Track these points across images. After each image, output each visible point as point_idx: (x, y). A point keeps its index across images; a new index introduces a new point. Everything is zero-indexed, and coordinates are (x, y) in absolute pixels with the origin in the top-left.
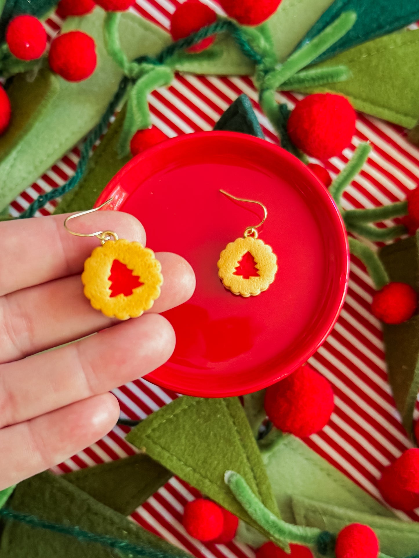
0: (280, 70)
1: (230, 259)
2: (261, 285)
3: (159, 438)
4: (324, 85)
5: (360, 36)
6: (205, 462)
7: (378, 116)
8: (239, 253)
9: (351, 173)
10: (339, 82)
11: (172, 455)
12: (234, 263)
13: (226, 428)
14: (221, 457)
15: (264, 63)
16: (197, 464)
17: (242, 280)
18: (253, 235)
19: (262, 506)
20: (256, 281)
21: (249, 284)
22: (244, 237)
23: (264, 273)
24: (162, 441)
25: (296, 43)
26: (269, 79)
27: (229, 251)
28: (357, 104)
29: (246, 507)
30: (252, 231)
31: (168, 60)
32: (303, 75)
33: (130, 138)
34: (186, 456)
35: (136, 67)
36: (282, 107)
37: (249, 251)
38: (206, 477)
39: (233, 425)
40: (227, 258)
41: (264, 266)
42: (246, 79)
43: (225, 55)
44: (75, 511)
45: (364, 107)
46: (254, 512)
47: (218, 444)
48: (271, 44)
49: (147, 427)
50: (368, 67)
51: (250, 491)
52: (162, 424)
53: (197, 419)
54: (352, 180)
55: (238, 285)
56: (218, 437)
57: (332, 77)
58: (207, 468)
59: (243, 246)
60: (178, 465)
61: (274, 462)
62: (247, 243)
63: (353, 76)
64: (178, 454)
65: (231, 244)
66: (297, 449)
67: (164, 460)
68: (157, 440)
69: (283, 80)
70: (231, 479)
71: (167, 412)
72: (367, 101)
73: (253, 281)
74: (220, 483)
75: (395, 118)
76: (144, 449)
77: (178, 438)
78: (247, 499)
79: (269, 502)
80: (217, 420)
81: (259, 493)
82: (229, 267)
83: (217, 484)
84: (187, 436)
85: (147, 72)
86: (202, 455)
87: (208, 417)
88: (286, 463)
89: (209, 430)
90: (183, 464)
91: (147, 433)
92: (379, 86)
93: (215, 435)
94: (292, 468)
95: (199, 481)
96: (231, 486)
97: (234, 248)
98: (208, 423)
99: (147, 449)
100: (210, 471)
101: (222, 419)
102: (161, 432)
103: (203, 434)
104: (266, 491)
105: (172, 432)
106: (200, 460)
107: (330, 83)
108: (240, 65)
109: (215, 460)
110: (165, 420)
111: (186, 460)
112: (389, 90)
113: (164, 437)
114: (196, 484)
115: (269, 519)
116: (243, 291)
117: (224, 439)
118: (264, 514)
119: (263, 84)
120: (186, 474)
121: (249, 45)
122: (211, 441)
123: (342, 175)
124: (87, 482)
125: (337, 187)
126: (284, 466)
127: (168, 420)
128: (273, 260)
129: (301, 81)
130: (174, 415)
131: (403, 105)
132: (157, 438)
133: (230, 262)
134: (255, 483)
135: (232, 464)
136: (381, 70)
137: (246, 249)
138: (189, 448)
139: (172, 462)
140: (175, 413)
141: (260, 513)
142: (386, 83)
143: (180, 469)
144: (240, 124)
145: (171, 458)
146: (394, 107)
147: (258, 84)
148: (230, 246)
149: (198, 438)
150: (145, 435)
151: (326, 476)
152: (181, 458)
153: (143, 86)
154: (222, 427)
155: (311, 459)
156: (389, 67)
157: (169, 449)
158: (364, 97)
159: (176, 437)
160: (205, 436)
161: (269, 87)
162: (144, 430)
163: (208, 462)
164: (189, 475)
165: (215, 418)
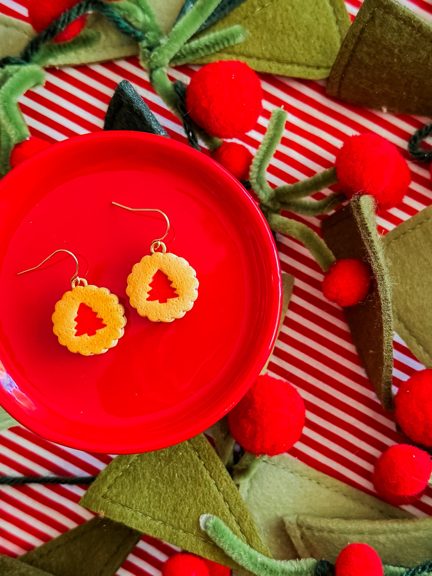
0: (166, 43)
1: (139, 283)
3: (117, 496)
4: (220, 51)
6: (175, 510)
7: (287, 74)
8: (148, 274)
10: (238, 44)
11: (136, 511)
12: (146, 287)
13: (192, 465)
14: (191, 500)
15: (147, 39)
16: (166, 515)
17: (158, 305)
18: (160, 250)
19: (247, 547)
20: (175, 303)
21: (168, 308)
22: (151, 254)
23: (183, 292)
24: (122, 498)
25: (179, 8)
26: (155, 56)
27: (136, 274)
29: (230, 553)
30: (159, 244)
31: (36, 57)
32: (194, 44)
34: (152, 509)
36: (177, 85)
37: (159, 269)
38: (179, 528)
39: (198, 461)
40: (136, 283)
41: (180, 283)
42: (133, 60)
43: (103, 37)
45: (270, 68)
46: (239, 558)
47: (186, 487)
48: (150, 16)
49: (101, 486)
50: (265, 21)
51: (231, 533)
52: (118, 479)
53: (157, 463)
54: (274, 152)
55: (156, 312)
56: (185, 478)
57: (228, 40)
58: (178, 517)
59: (151, 265)
60: (146, 521)
61: (256, 485)
62: (155, 260)
63: (251, 35)
64: (143, 509)
65: (137, 265)
66: (279, 465)
67: (128, 520)
68: (116, 498)
69: (172, 55)
70: (207, 523)
71: (122, 463)
72: (272, 60)
73: (172, 304)
74: (197, 531)
75: (307, 74)
76: (102, 513)
77: (139, 490)
78: (229, 545)
79: (255, 540)
80: (180, 458)
81: (242, 532)
82: (140, 293)
83: (193, 533)
84: (149, 485)
85: (11, 76)
86: (170, 503)
87: (169, 457)
88: (270, 483)
89: (173, 472)
90: (151, 519)
91: (103, 492)
92: (282, 40)
93: (181, 477)
94: (278, 487)
95: (173, 535)
96: (209, 533)
97: (142, 270)
98: (170, 465)
99: (106, 511)
100: (182, 520)
101: (186, 457)
102: (119, 488)
103: (167, 478)
104: (250, 528)
105: (131, 484)
106: (170, 509)
107: (227, 48)
108: (122, 45)
109: (186, 506)
110: (121, 473)
111: (153, 514)
112: (294, 42)
113: (123, 493)
114: (169, 540)
115: (257, 561)
116: (163, 317)
117: (191, 479)
118: (251, 558)
119: (151, 64)
120: (156, 530)
121: (126, 21)
122: (177, 485)
123: (261, 150)
124: (52, 558)
125: (258, 164)
126: (268, 487)
127: (124, 472)
128: (189, 273)
129: (195, 51)
130: (130, 464)
131: (312, 57)
132: (115, 496)
133: (141, 287)
134: (236, 521)
135: (206, 506)
136: (280, 21)
137: (155, 268)
138: (154, 499)
139: (138, 519)
140: (131, 462)
141: (245, 557)
142: (289, 36)
143: (149, 526)
144: (130, 115)
145: (135, 515)
146: (304, 61)
147: (145, 63)
148: (136, 268)
149: (162, 485)
150: (101, 496)
151: (317, 485)
152: (148, 513)
153: (9, 93)
154: (187, 465)
155: (296, 472)
156: (288, 16)
157: (131, 505)
158: (268, 56)
159: (137, 490)
160: (170, 480)
161: (158, 65)
162: (98, 490)
163: (179, 510)
164: (160, 530)
165: (178, 457)
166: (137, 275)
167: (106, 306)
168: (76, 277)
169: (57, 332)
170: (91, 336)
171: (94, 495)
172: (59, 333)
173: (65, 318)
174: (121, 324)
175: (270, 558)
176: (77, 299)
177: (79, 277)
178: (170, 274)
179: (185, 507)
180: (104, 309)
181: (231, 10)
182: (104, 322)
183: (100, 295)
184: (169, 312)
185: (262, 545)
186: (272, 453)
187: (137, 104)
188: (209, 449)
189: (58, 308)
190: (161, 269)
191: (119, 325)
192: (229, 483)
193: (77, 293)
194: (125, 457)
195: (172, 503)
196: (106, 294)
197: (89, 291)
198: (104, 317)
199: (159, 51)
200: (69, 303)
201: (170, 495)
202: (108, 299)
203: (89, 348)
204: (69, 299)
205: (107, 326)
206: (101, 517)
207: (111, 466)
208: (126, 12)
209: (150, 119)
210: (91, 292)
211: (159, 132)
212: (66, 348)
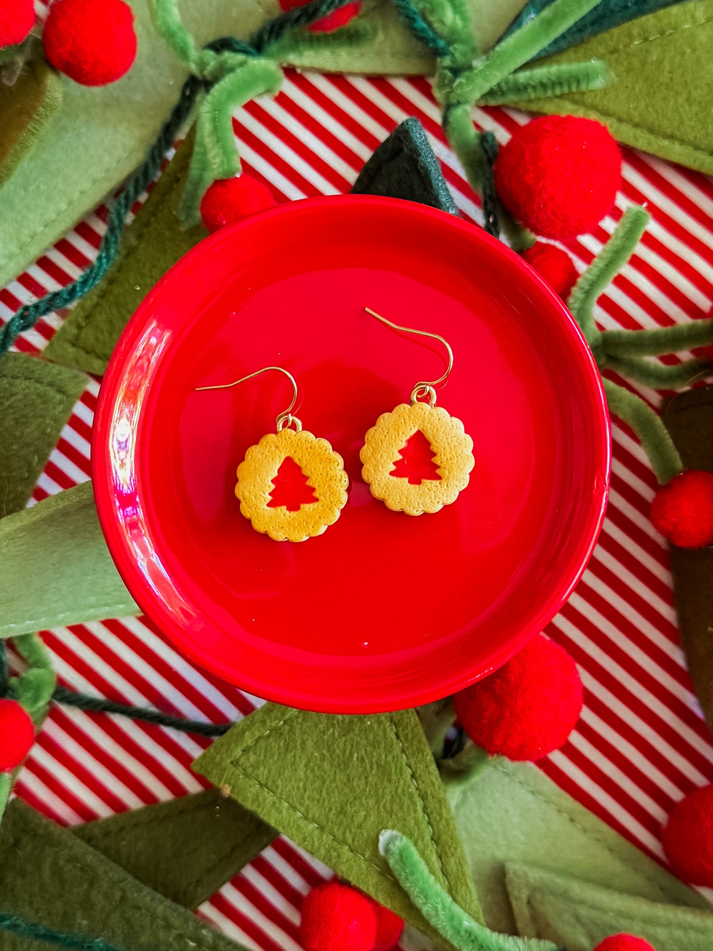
0: (481, 68)
1: (384, 444)
2: (445, 497)
3: (255, 767)
4: (561, 97)
5: (630, 5)
6: (342, 811)
7: (660, 154)
8: (401, 434)
9: (612, 261)
10: (592, 91)
11: (280, 798)
12: (393, 454)
13: (383, 745)
14: (371, 802)
15: (452, 54)
16: (327, 817)
17: (407, 486)
18: (426, 399)
19: (449, 899)
20: (434, 488)
21: (421, 494)
22: (410, 403)
23: (449, 473)
24: (262, 772)
25: (512, 16)
26: (460, 85)
27: (382, 429)
28: (623, 134)
29: (419, 902)
30: (428, 390)
31: (273, 47)
32: (523, 77)
33: (202, 192)
34: (307, 802)
35: (212, 59)
36: (485, 138)
37: (420, 429)
38: (344, 842)
39: (395, 740)
40: (378, 444)
41: (449, 459)
42: (420, 82)
43: (381, 36)
44: (99, 900)
45: (636, 138)
46: (433, 913)
47: (366, 778)
48: (464, 19)
49: (233, 745)
50: (644, 63)
51: (426, 870)
52: (261, 740)
53: (328, 729)
54: (615, 275)
55: (400, 497)
56: (367, 763)
57: (578, 82)
58: (345, 824)
59: (409, 420)
60: (292, 819)
61: (472, 799)
62: (417, 414)
63: (616, 80)
64: (291, 798)
65: (387, 416)
66: (514, 775)
67: (265, 810)
68: (253, 771)
69: (486, 88)
70: (390, 845)
71: (273, 716)
72: (643, 127)
73: (428, 489)
74: (371, 854)
75: (692, 159)
76: (227, 788)
77: (291, 766)
78: (420, 888)
79: (462, 890)
80: (366, 731)
81: (443, 873)
82: (383, 461)
83: (364, 856)
84: (309, 762)
85: (232, 70)
86: (337, 799)
87: (349, 724)
88: (495, 802)
89: (351, 750)
90: (302, 817)
91: (234, 755)
92: (664, 99)
93: (362, 760)
94: (507, 811)
95: (332, 850)
96: (391, 862)
97: (392, 425)
98: (348, 737)
99: (233, 788)
100: (350, 831)
101: (375, 729)
102: (260, 755)
103: (339, 757)
104: (458, 870)
105: (280, 754)
106: (334, 808)
107: (574, 93)
108: (407, 56)
109: (362, 809)
110: (268, 732)
111: (307, 810)
112: (682, 106)
113: (265, 764)
114: (325, 858)
115: (461, 927)
116: (410, 507)
117: (378, 768)
118: (452, 918)
119: (451, 95)
120: (307, 837)
121: (425, 19)
122: (354, 772)
123: (596, 267)
124: (124, 840)
125: (587, 287)
126: (490, 808)
127: (274, 733)
128: (466, 447)
129: (521, 88)
130: (285, 722)
131: (707, 134)
132: (252, 766)
133: (385, 452)
134: (436, 852)
135: (394, 817)
136: (667, 69)
137: (414, 426)
138: (312, 786)
139: (280, 812)
140: (286, 717)
141: (444, 914)
142: (677, 93)
143: (295, 826)
144: (407, 172)
145: (277, 805)
146: (691, 138)
147: (440, 92)
148: (383, 420)
149: (329, 766)
150: (229, 761)
151: (568, 824)
152: (298, 805)
153: (224, 97)
154: (375, 745)
155: (540, 793)
156: (683, 63)
157: (274, 787)
158: (636, 120)
159: (288, 765)
160: (344, 761)
161: (462, 100)
162: (227, 751)
163: (348, 812)
164: (312, 838)
165: (363, 726)
166: (383, 432)
167: (325, 470)
168: (287, 414)
169: (241, 493)
170: (292, 512)
171: (218, 756)
172: (243, 496)
173: (257, 475)
174: (341, 503)
175: (482, 924)
176: (283, 448)
177: (292, 415)
178: (436, 442)
179: (359, 810)
180: (321, 474)
181: (594, 34)
182: (316, 494)
183: (320, 450)
184: (421, 501)
185: (472, 901)
186: (515, 756)
187: (425, 157)
188: (416, 725)
189: (250, 457)
190: (423, 430)
191: (338, 503)
192: (437, 788)
193: (285, 439)
194: (279, 708)
195: (339, 798)
196: (328, 451)
197: (304, 441)
198: (318, 486)
199: (468, 78)
200: (268, 452)
201: (339, 786)
202: (330, 460)
203: (285, 530)
204: (271, 447)
205: (320, 502)
206: (224, 794)
207: (254, 716)
208: (428, 6)
209: (438, 185)
210: (307, 442)
211: (448, 208)
212: (249, 522)
